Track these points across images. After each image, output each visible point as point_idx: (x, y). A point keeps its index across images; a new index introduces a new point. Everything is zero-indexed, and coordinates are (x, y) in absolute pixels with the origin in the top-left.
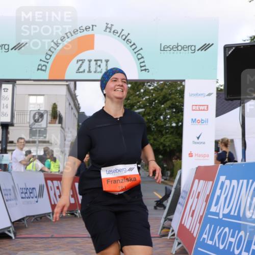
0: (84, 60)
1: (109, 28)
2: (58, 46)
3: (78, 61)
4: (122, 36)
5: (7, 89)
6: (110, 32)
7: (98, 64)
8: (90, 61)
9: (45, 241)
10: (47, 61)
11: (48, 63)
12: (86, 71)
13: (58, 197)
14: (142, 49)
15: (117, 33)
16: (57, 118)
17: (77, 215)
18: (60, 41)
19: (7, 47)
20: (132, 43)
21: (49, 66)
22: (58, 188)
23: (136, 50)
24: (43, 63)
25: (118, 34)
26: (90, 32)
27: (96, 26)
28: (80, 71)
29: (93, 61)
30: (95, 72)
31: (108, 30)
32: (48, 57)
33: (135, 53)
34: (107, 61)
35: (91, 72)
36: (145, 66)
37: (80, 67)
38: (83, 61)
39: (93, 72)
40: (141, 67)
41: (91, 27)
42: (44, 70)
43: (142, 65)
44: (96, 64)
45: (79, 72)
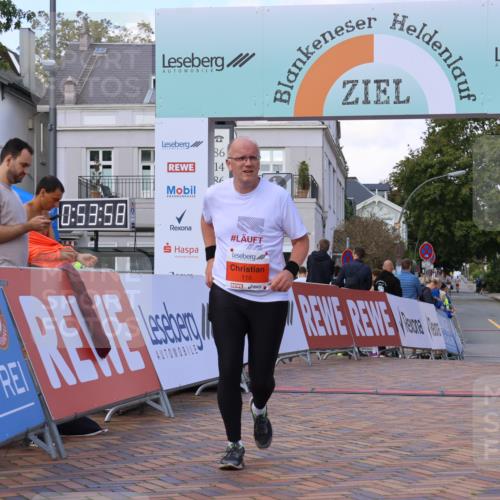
0: (357, 81)
1: (399, 22)
2: (308, 58)
3: (345, 84)
4: (424, 36)
5: (222, 137)
6: (401, 29)
7: (382, 88)
8: (366, 83)
9: (301, 397)
10: (291, 85)
11: (292, 87)
12: (360, 101)
13: (317, 324)
14: (461, 58)
15: (415, 31)
16: (308, 189)
17: (354, 355)
18: (311, 49)
19: (219, 62)
20: (443, 49)
21: (294, 93)
22: (317, 308)
23: (449, 62)
24: (283, 89)
25: (416, 34)
26: (366, 31)
27: (375, 19)
28: (350, 100)
29: (372, 81)
30: (376, 102)
31: (398, 26)
32: (292, 77)
33: (449, 66)
34: (398, 82)
35: (369, 103)
36: (468, 89)
37: (349, 94)
38: (354, 83)
39: (372, 102)
40: (460, 91)
41: (367, 22)
42: (285, 101)
43: (463, 87)
44: (379, 88)
45: (349, 103)
